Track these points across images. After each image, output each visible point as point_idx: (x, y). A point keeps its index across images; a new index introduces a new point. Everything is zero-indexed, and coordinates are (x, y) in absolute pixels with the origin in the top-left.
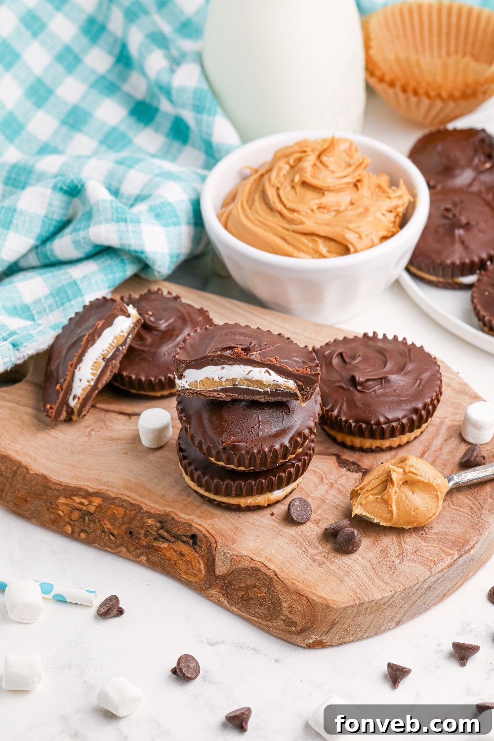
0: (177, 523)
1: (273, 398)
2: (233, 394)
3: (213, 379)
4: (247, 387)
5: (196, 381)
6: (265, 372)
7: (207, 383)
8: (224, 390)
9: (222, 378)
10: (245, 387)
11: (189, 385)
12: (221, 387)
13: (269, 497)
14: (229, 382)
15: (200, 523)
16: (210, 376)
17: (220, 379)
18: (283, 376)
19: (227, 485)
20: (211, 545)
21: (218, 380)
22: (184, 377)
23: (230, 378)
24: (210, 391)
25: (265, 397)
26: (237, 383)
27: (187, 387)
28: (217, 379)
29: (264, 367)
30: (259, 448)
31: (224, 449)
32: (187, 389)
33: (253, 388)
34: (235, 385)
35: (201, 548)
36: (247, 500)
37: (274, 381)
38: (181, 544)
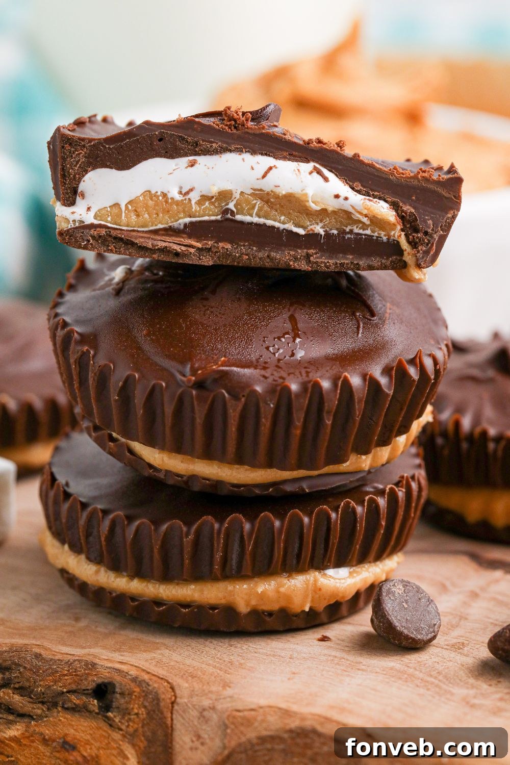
0: (51, 667)
1: (331, 258)
2: (221, 245)
3: (164, 195)
4: (262, 221)
5: (117, 205)
6: (311, 173)
7: (147, 207)
8: (196, 230)
9: (191, 190)
10: (255, 220)
11: (95, 217)
12: (187, 220)
13: (316, 581)
14: (212, 203)
15: (121, 658)
16: (157, 188)
17: (187, 193)
18: (360, 187)
19: (198, 534)
20: (157, 699)
21: (178, 197)
22: (83, 195)
23: (214, 190)
24: (156, 232)
25: (308, 256)
26: (231, 206)
27: (90, 219)
28: (174, 194)
29: (308, 161)
30: (300, 380)
31: (200, 385)
32: (92, 226)
33: (277, 224)
34: (227, 211)
35: (125, 712)
36: (256, 586)
37: (337, 196)
38: (62, 717)
